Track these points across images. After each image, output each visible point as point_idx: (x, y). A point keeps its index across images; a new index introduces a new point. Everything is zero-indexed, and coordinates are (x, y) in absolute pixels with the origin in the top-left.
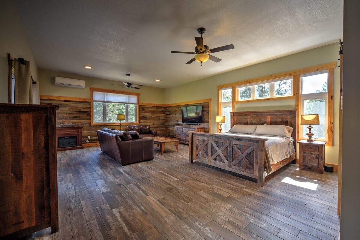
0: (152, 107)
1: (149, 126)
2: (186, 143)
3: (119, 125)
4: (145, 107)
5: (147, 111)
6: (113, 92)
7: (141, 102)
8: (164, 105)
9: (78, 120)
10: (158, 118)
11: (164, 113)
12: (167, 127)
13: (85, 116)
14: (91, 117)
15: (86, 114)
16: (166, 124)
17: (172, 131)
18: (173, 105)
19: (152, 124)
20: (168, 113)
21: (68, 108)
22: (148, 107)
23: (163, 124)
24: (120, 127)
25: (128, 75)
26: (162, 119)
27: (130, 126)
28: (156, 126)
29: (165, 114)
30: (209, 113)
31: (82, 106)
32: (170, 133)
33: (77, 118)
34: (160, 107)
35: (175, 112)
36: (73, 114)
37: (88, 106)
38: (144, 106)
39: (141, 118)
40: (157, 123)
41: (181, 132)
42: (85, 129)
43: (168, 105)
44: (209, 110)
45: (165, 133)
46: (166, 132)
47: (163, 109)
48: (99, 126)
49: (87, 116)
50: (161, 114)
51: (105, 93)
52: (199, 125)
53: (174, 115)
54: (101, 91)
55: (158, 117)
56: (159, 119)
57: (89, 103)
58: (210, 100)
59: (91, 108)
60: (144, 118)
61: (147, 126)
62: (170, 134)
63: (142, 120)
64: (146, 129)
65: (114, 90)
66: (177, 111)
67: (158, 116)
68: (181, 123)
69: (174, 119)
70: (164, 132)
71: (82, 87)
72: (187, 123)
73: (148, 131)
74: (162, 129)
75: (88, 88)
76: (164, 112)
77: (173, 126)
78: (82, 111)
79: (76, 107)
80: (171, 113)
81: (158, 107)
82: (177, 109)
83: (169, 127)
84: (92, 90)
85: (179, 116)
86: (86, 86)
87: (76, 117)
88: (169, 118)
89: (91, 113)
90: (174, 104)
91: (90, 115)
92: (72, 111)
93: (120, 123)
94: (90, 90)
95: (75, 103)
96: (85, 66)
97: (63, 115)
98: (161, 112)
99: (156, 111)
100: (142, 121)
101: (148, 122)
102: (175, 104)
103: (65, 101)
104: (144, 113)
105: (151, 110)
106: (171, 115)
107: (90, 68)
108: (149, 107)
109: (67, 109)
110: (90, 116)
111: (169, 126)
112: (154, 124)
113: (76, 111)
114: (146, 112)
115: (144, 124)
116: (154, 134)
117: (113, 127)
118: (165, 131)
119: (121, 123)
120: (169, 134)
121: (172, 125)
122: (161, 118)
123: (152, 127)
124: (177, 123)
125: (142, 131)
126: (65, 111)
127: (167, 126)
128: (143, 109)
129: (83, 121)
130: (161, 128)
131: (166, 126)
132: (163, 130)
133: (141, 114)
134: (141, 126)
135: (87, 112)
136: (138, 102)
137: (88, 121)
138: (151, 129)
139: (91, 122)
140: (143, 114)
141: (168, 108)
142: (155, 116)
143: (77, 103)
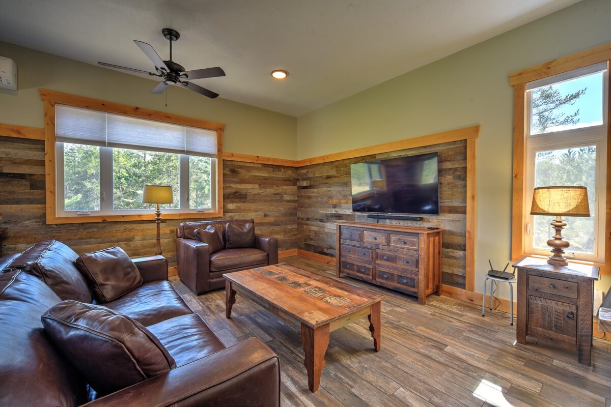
0: (260, 166)
1: (252, 221)
2: (374, 282)
4: (241, 167)
5: (247, 177)
6: (136, 112)
7: (228, 150)
8: (294, 162)
10: (278, 198)
11: (295, 184)
12: (301, 223)
13: (20, 189)
14: (48, 194)
15: (23, 182)
16: (299, 214)
17: (316, 233)
18: (322, 162)
19: (262, 213)
20: (305, 184)
22: (249, 165)
23: (291, 214)
24: (156, 225)
25: (171, 34)
26: (288, 201)
27: (189, 223)
28: (271, 219)
29: (296, 187)
30: (465, 179)
31: (7, 154)
32: (311, 239)
34: (284, 167)
35: (327, 181)
37: (34, 155)
38: (239, 163)
39: (228, 198)
40: (276, 211)
41: (356, 243)
42: (20, 237)
43: (304, 161)
44: (465, 168)
45: (296, 237)
46: (299, 236)
47: (290, 172)
48: (82, 224)
49: (28, 190)
50: (285, 187)
51: (107, 114)
52: (421, 219)
53: (324, 189)
54: (88, 107)
55: (277, 194)
56: (281, 200)
58: (476, 129)
59: (47, 164)
60: (237, 198)
61: (246, 221)
62: (312, 243)
63: (233, 202)
64: (242, 233)
65: (137, 108)
66: (334, 177)
67: (276, 192)
68: (349, 212)
69: (325, 199)
70: (295, 235)
72: (371, 213)
73: (248, 239)
74: (289, 227)
75: (31, 92)
76: (294, 182)
77: (321, 221)
78: (5, 171)
80: (312, 184)
81: (277, 167)
82: (333, 172)
83: (308, 222)
84: (53, 100)
85: (339, 192)
88: (309, 197)
89: (47, 178)
90: (323, 158)
91: (45, 189)
94: (44, 100)
98: (287, 181)
99: (271, 178)
100: (231, 206)
101: (249, 210)
102: (328, 157)
104: (236, 183)
105: (257, 174)
106: (316, 190)
108: (252, 165)
110: (43, 192)
111: (308, 219)
114: (242, 181)
115: (236, 216)
116: (266, 247)
117: (134, 226)
118: (296, 233)
119: (158, 215)
120: (308, 242)
121: (319, 217)
122: (287, 198)
123: (261, 224)
124: (333, 211)
125: (229, 241)
127: (302, 219)
128: (233, 171)
129: (11, 208)
130: (286, 224)
131: (300, 221)
132: (291, 230)
133: (229, 185)
134: (226, 222)
135: (31, 175)
136: (219, 150)
137: (34, 209)
138: (257, 232)
139: (48, 211)
140: (234, 186)
141: (304, 171)
142: (269, 191)
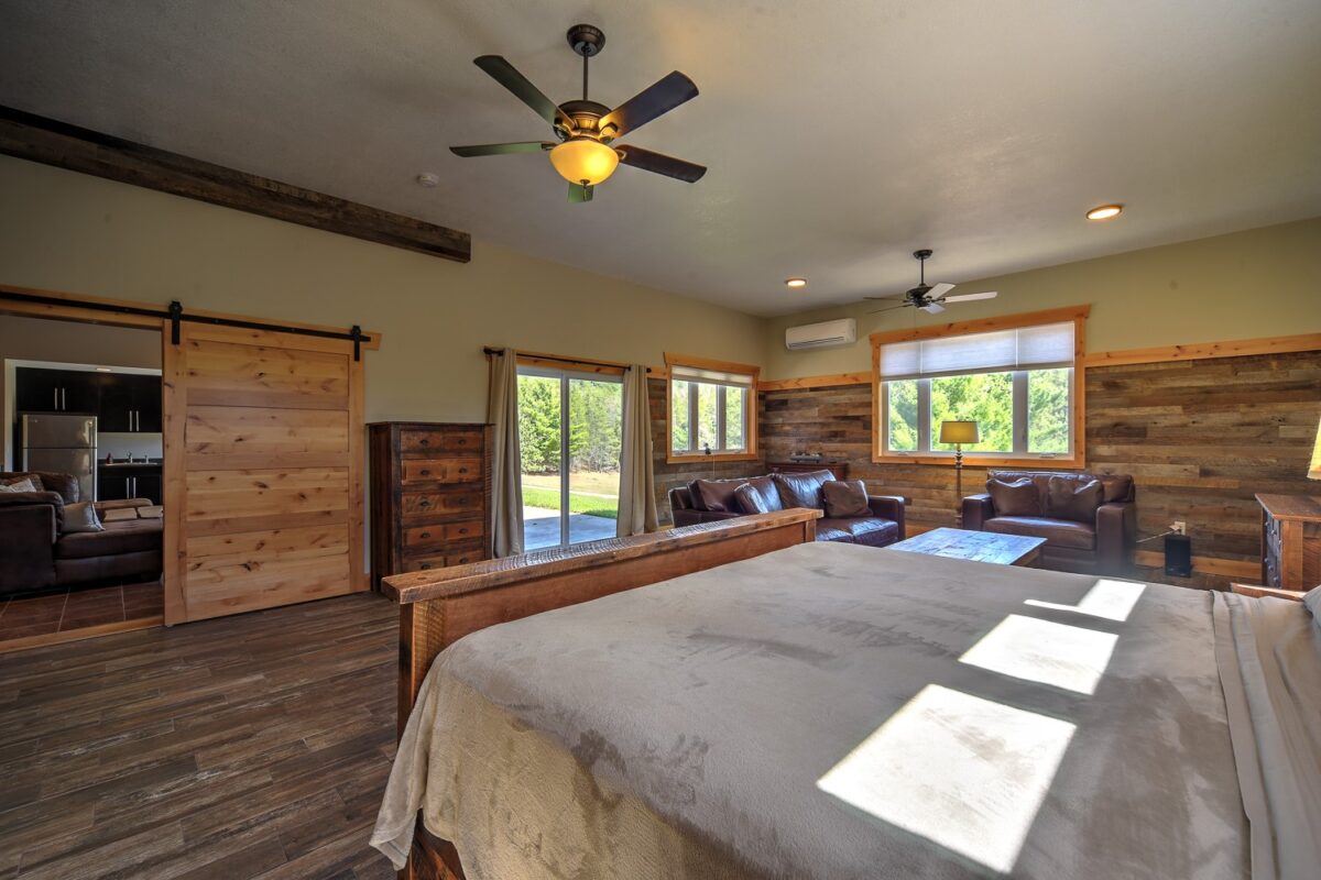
0: (1189, 366)
3: (952, 467)
4: (1130, 375)
5: (1148, 392)
6: (949, 330)
7: (1097, 348)
9: (839, 445)
10: (1254, 434)
13: (856, 429)
14: (874, 433)
15: (859, 423)
19: (1193, 468)
21: (817, 409)
22: (1150, 368)
25: (921, 255)
26: (1299, 441)
31: (850, 400)
33: (838, 439)
36: (828, 425)
37: (863, 397)
38: (1125, 369)
39: (1098, 435)
40: (1245, 465)
48: (899, 464)
49: (861, 431)
50: (1284, 407)
51: (922, 342)
54: (905, 339)
55: (1252, 424)
57: (866, 388)
59: (873, 404)
60: (1121, 434)
63: (1108, 443)
65: (951, 325)
71: (841, 342)
75: (865, 340)
78: (849, 414)
79: (836, 405)
81: (1238, 363)
84: (878, 342)
86: (858, 334)
87: (834, 435)
89: (873, 418)
91: (869, 428)
92: (827, 418)
93: (954, 455)
94: (871, 344)
95: (833, 392)
96: (787, 282)
97: (809, 429)
98: (1292, 390)
99: (1229, 388)
100: (1105, 450)
101: (1154, 458)
103: (812, 389)
104: (1119, 406)
105: (1178, 384)
107: (801, 283)
108: (1162, 367)
109: (815, 412)
110: (869, 431)
112: (1205, 473)
113: (835, 418)
114: (1134, 402)
115: (1118, 469)
119: (959, 458)
122: (1292, 432)
123: (1190, 491)
126: (813, 417)
128: (1112, 385)
129: (852, 446)
133: (1099, 411)
135: (863, 416)
136: (1080, 352)
137: (865, 448)
139: (872, 451)
140: (1111, 412)
142: (1222, 418)
143: (839, 392)
